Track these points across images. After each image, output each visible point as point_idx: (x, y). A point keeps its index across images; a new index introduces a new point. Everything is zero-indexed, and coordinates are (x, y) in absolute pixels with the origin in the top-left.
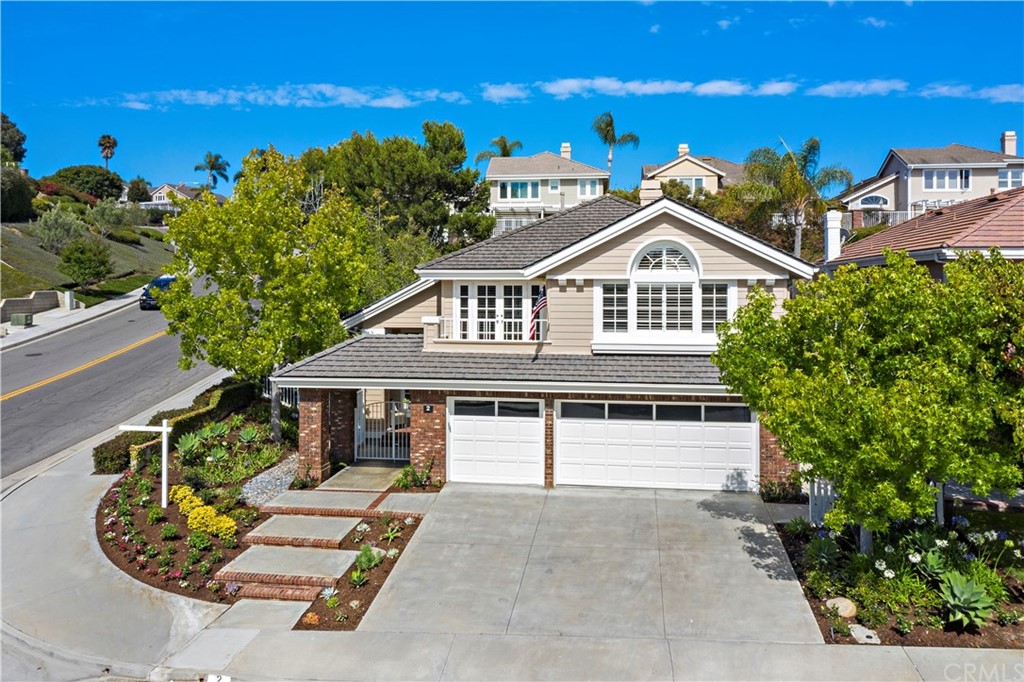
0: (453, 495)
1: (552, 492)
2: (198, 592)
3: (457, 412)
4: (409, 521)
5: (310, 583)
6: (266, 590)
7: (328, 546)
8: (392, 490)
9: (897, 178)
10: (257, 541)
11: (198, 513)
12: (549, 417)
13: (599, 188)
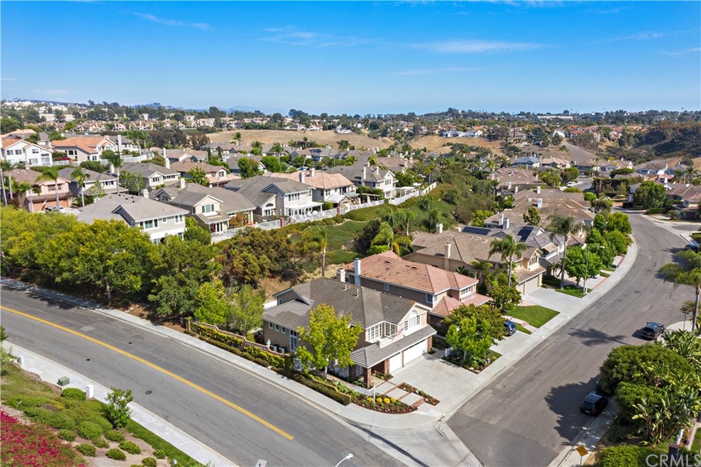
0: (396, 376)
4: (406, 384)
5: (421, 400)
6: (419, 404)
7: (408, 394)
8: (386, 380)
9: (276, 196)
10: (399, 400)
12: (402, 353)
13: (183, 218)
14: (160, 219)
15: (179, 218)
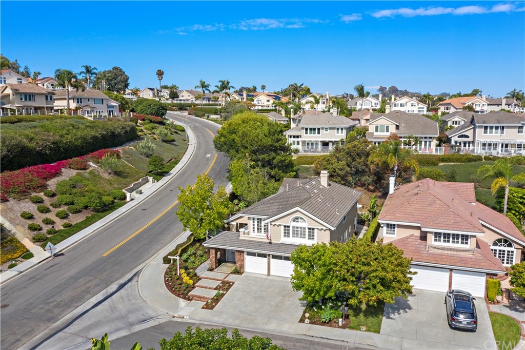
0: (245, 276)
1: (269, 277)
2: (184, 298)
3: (247, 255)
4: (231, 284)
5: (206, 298)
6: (198, 299)
7: (212, 289)
8: (231, 273)
9: (474, 127)
10: (198, 286)
11: (186, 279)
12: (269, 259)
13: (344, 131)
14: (323, 128)
15: (340, 130)
